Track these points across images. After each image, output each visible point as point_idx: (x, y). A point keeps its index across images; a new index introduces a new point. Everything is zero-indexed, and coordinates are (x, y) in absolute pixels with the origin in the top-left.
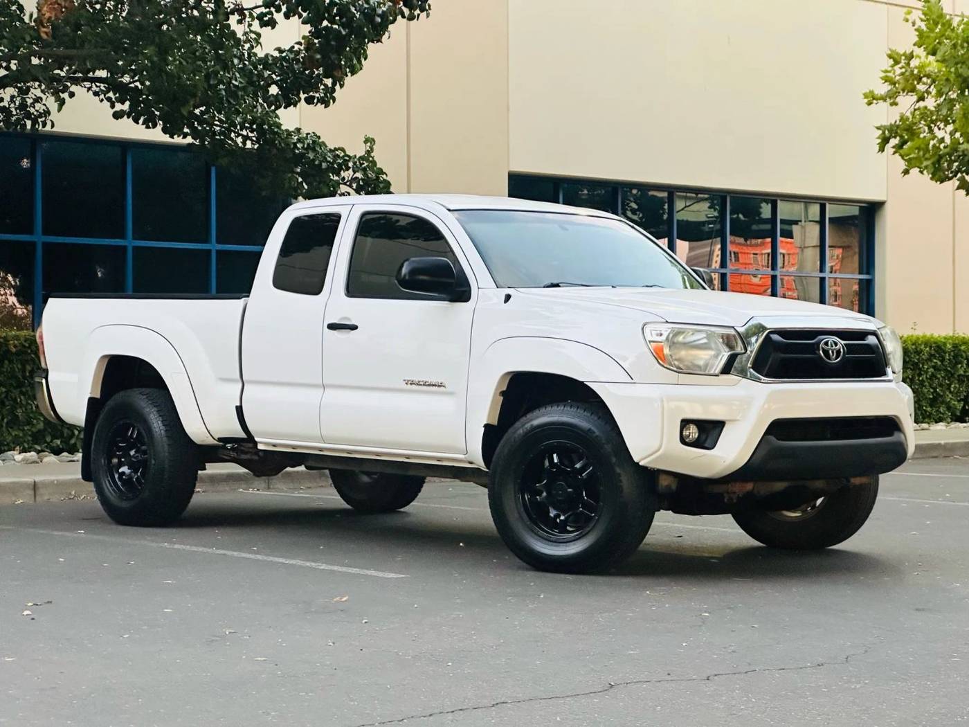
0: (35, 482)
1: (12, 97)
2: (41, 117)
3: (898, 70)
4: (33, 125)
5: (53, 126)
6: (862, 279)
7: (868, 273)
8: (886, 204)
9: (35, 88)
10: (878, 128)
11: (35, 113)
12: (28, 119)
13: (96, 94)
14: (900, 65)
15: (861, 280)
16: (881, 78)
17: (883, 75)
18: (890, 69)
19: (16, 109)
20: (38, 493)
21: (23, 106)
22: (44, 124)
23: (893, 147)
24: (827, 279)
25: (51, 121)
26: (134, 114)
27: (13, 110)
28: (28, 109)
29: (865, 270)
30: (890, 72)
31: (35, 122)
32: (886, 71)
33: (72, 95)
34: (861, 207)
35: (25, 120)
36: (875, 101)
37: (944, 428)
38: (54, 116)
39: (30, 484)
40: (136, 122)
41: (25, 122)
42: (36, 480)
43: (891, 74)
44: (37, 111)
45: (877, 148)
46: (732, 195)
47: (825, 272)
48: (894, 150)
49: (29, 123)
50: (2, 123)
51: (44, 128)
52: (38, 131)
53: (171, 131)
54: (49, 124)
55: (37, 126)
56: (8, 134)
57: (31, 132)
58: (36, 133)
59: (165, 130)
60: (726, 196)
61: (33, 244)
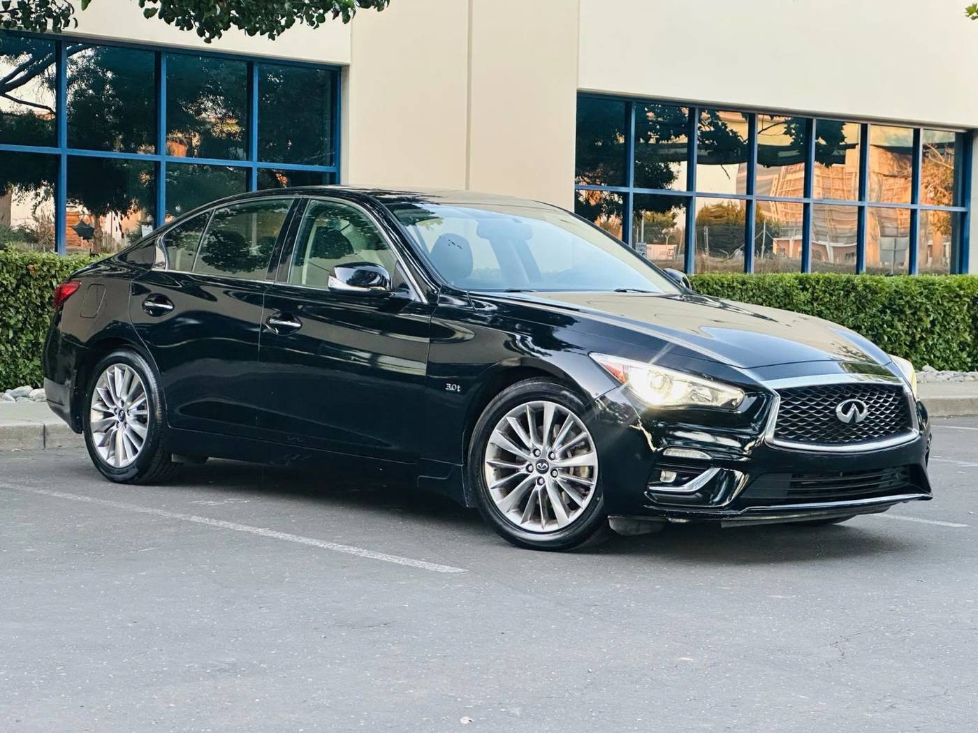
0: (44, 426)
2: (64, 15)
4: (55, 24)
5: (76, 25)
6: (956, 212)
7: (963, 205)
11: (57, 11)
12: (49, 17)
15: (954, 213)
20: (48, 438)
21: (44, 2)
22: (67, 24)
24: (919, 212)
25: (75, 19)
26: (167, 16)
28: (49, 6)
29: (959, 202)
31: (57, 21)
34: (957, 134)
35: (47, 18)
38: (78, 13)
40: (169, 22)
41: (46, 20)
42: (46, 425)
44: (60, 9)
46: (818, 118)
47: (917, 203)
49: (50, 22)
50: (20, 22)
51: (66, 29)
52: (61, 31)
53: (207, 35)
54: (72, 23)
55: (59, 26)
56: (19, 33)
57: (53, 33)
58: (59, 34)
59: (201, 33)
60: (812, 119)
61: (57, 158)
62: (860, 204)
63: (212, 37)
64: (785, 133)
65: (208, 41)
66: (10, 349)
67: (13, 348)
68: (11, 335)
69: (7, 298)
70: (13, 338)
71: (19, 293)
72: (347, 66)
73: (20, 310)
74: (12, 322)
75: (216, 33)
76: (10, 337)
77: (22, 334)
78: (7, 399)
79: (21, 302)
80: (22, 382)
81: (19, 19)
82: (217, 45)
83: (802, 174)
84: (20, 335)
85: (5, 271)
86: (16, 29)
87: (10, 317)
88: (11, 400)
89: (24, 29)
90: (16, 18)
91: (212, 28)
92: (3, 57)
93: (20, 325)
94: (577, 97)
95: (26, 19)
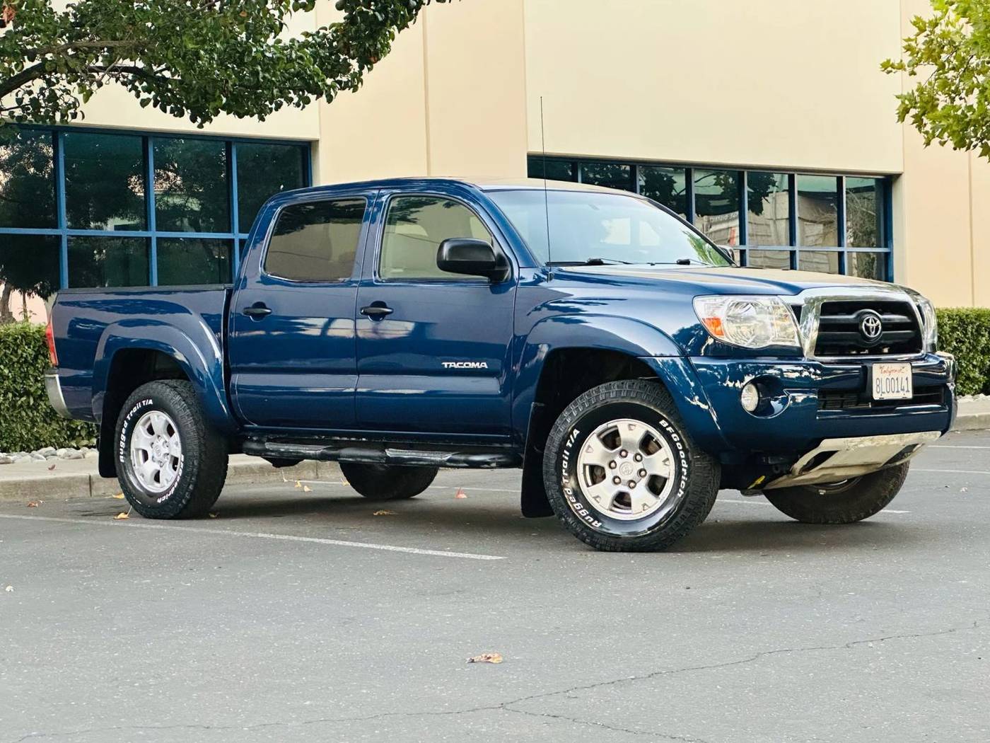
1: (42, 89)
2: (70, 109)
3: (922, 39)
4: (62, 117)
5: (83, 117)
6: (880, 253)
7: (886, 246)
8: (903, 175)
9: (63, 79)
10: (898, 97)
11: (64, 105)
12: (57, 111)
13: (124, 84)
14: (925, 34)
15: (878, 254)
16: (904, 47)
17: (906, 44)
18: (913, 37)
19: (44, 101)
21: (53, 98)
22: (74, 116)
23: (913, 117)
25: (81, 111)
26: (162, 103)
27: (41, 101)
28: (57, 101)
29: (883, 243)
30: (912, 40)
31: (64, 114)
32: (909, 40)
33: (100, 85)
34: (877, 180)
35: (55, 112)
36: (894, 70)
37: (972, 400)
38: (82, 107)
39: (86, 479)
40: (164, 110)
41: (53, 114)
42: (92, 475)
43: (913, 44)
44: (66, 103)
45: (896, 117)
46: (749, 171)
47: (843, 246)
48: (913, 119)
49: (58, 116)
50: (31, 116)
51: (74, 121)
52: (67, 123)
53: (199, 120)
54: (79, 115)
55: (66, 118)
56: (30, 127)
57: (60, 125)
58: (67, 125)
59: (193, 120)
60: (743, 172)
61: (59, 238)
62: (791, 248)
63: (203, 121)
64: (716, 184)
65: (201, 126)
66: (31, 415)
67: (33, 414)
68: (32, 402)
69: (27, 368)
70: (33, 405)
71: (38, 363)
72: (317, 141)
73: (39, 379)
74: (32, 390)
75: (207, 118)
76: (31, 404)
77: (41, 400)
78: (38, 458)
79: (40, 371)
80: (43, 444)
81: (29, 114)
82: (209, 128)
83: (737, 222)
84: (38, 401)
85: (24, 344)
86: (27, 122)
87: (31, 386)
88: (42, 459)
89: (35, 123)
90: (27, 113)
91: (202, 114)
92: (2, 148)
93: (39, 392)
94: (528, 160)
95: (36, 114)
